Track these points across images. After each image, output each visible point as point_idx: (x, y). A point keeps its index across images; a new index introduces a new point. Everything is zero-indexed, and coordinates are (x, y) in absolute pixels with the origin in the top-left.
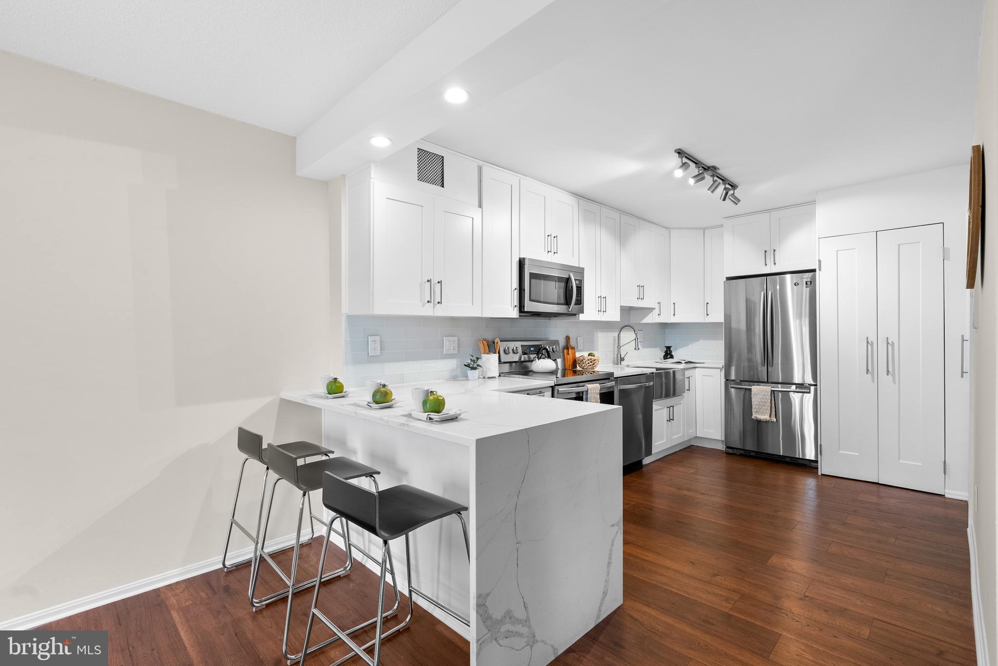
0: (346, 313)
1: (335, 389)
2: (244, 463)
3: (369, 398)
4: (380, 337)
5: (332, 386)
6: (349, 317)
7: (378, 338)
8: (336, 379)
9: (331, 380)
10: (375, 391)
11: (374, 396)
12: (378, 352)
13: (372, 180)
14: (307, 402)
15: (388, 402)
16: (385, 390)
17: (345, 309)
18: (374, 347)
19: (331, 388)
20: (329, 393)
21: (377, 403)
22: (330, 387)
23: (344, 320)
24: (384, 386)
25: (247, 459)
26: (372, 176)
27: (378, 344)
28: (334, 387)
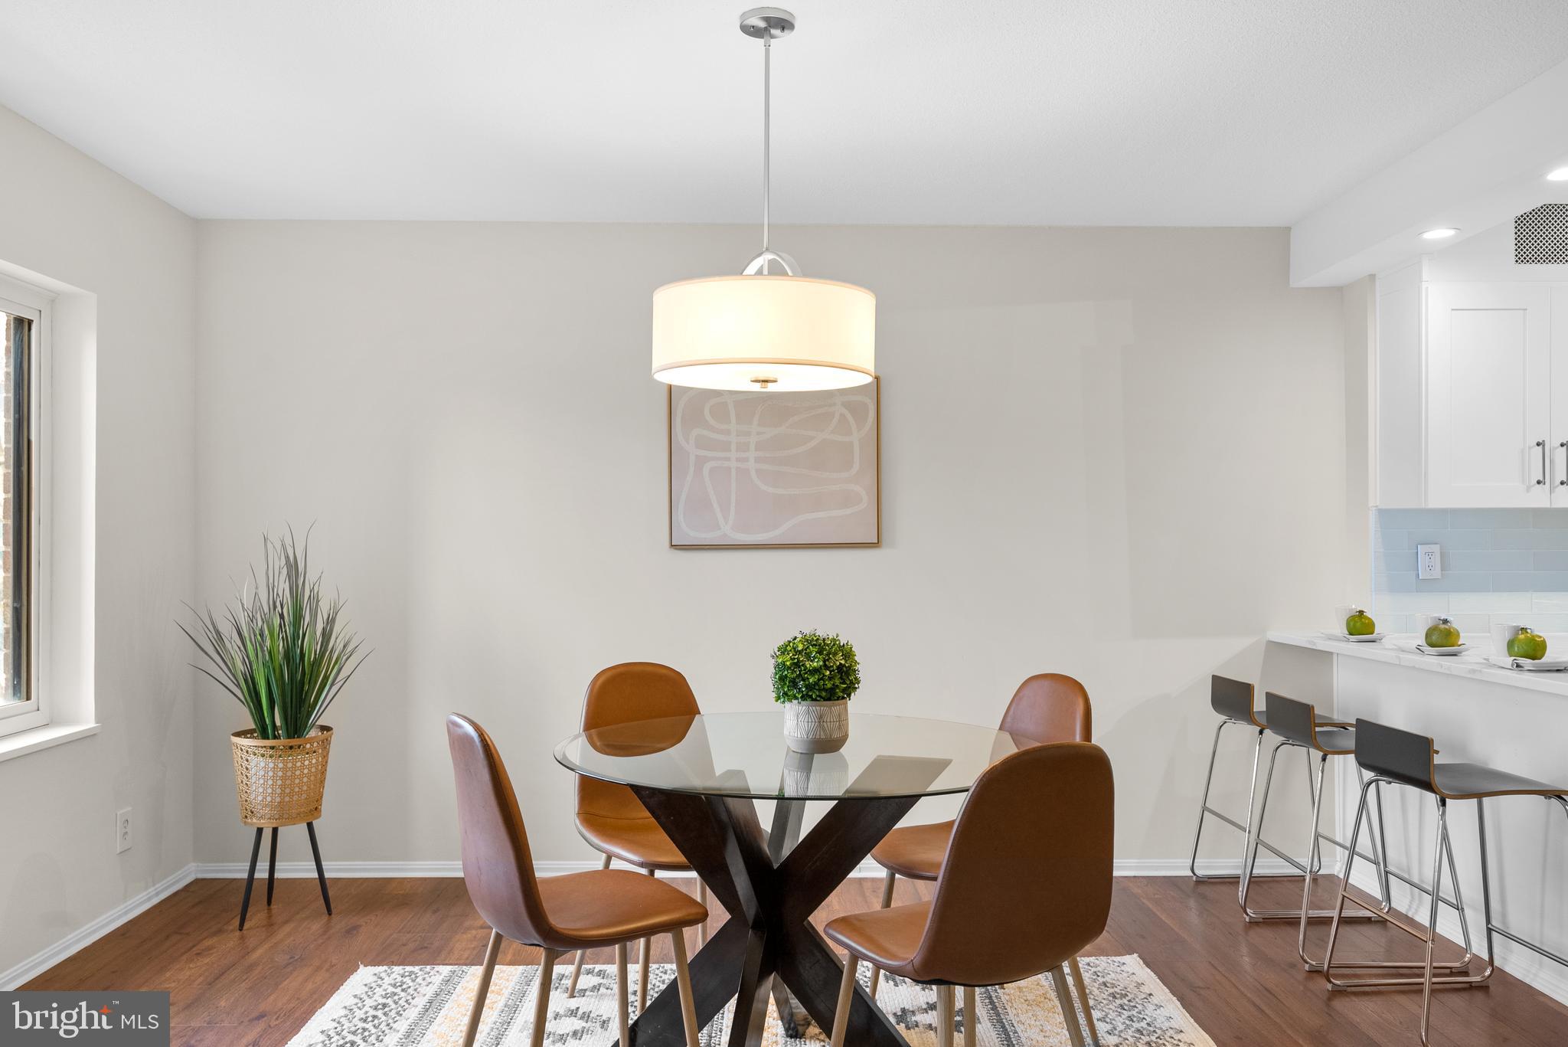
0: (1376, 506)
1: (1360, 626)
2: (1221, 727)
3: (1421, 641)
4: (1441, 547)
5: (1356, 622)
6: (1382, 513)
7: (1436, 548)
8: (1361, 612)
9: (1354, 613)
10: (1429, 629)
11: (1428, 636)
12: (1437, 573)
13: (1424, 285)
14: (1315, 644)
15: (1453, 646)
16: (1447, 627)
17: (1376, 499)
18: (1429, 564)
19: (1354, 626)
20: (1351, 634)
21: (1432, 645)
22: (1352, 624)
23: (1372, 517)
24: (1445, 621)
25: (1225, 722)
26: (1425, 277)
27: (1437, 560)
28: (1358, 624)
